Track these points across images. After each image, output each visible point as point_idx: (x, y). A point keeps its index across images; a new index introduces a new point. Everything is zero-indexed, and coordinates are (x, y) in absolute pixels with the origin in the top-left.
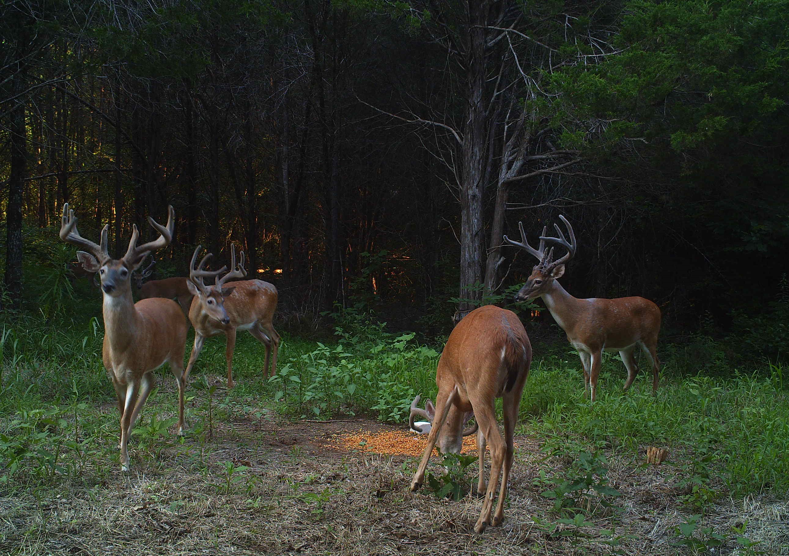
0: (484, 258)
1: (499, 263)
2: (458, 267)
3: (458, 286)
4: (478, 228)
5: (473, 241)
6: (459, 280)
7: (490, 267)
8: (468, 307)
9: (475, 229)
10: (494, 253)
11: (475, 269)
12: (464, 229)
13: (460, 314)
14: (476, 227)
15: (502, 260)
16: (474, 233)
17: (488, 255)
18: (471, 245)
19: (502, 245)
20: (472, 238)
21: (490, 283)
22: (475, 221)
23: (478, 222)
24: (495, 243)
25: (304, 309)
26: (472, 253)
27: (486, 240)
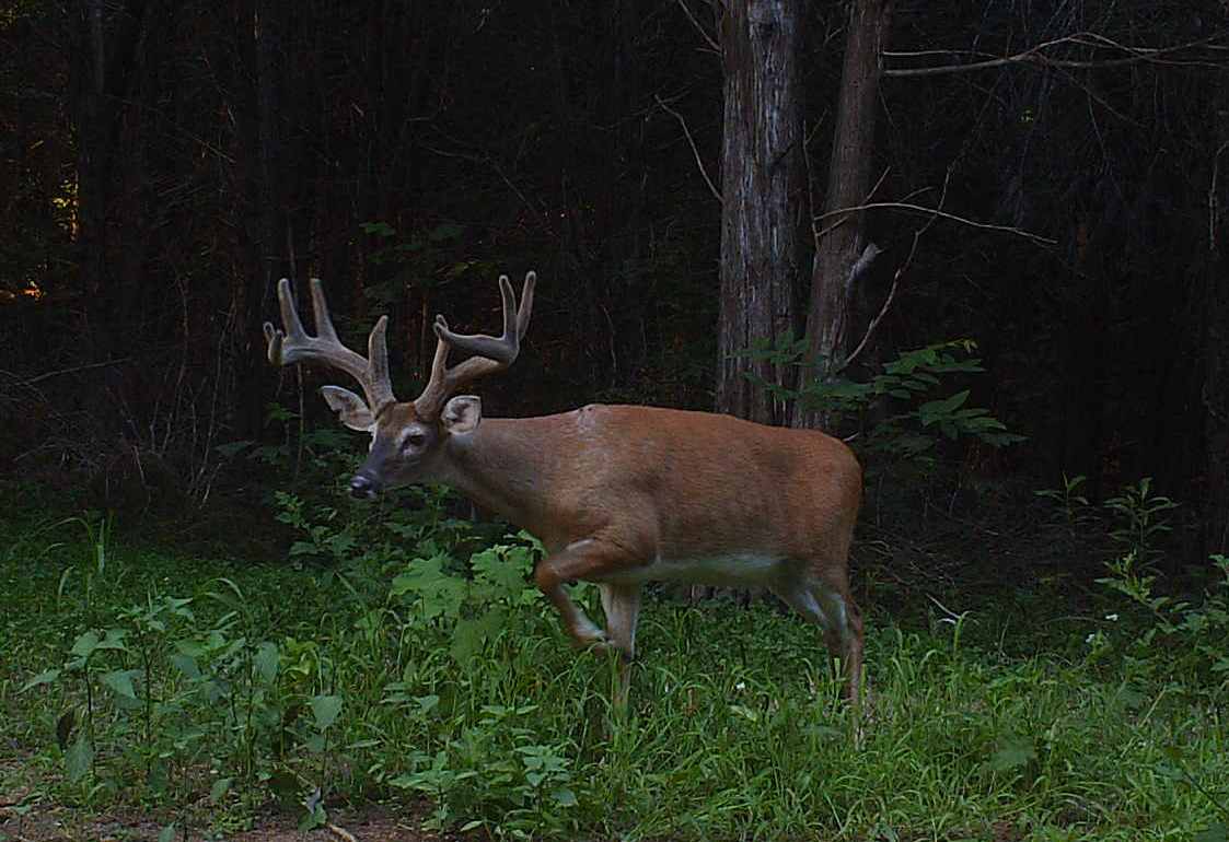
0: (804, 249)
1: (859, 266)
2: (714, 280)
3: (713, 348)
4: (784, 142)
5: (764, 190)
7: (827, 279)
9: (773, 141)
10: (840, 232)
11: (772, 287)
12: (732, 144)
14: (775, 137)
15: (870, 253)
16: (769, 160)
17: (820, 238)
18: (757, 202)
19: (868, 203)
20: (760, 178)
21: (825, 339)
22: (771, 118)
23: (782, 120)
24: (845, 197)
25: (160, 430)
26: (760, 230)
27: (811, 186)
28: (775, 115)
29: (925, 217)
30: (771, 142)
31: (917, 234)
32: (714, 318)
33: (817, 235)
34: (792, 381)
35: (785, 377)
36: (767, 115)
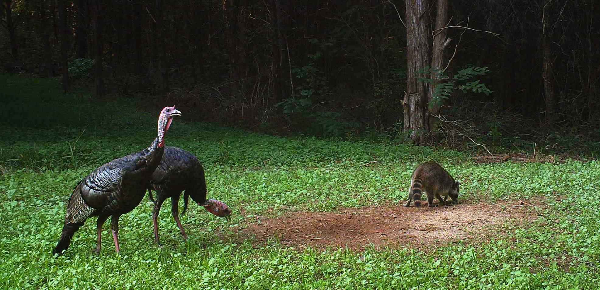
0: (430, 40)
1: (445, 44)
2: (405, 51)
3: (406, 69)
4: (423, 11)
5: (418, 24)
6: (406, 62)
7: (437, 48)
8: (416, 91)
10: (440, 35)
11: (422, 51)
12: (409, 11)
13: (409, 97)
14: (421, 9)
15: (448, 41)
16: (419, 15)
17: (434, 37)
18: (416, 28)
19: (448, 26)
20: (417, 20)
21: (437, 66)
22: (419, 4)
23: (422, 5)
24: (440, 24)
25: (254, 99)
26: (418, 35)
27: (431, 23)
28: (420, 3)
29: (463, 29)
30: (420, 11)
31: (461, 34)
32: (406, 61)
33: (434, 36)
34: (428, 76)
35: (427, 76)
36: (418, 3)
